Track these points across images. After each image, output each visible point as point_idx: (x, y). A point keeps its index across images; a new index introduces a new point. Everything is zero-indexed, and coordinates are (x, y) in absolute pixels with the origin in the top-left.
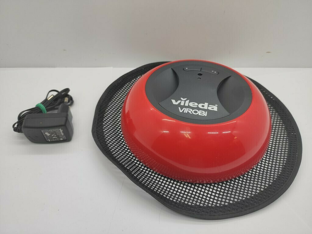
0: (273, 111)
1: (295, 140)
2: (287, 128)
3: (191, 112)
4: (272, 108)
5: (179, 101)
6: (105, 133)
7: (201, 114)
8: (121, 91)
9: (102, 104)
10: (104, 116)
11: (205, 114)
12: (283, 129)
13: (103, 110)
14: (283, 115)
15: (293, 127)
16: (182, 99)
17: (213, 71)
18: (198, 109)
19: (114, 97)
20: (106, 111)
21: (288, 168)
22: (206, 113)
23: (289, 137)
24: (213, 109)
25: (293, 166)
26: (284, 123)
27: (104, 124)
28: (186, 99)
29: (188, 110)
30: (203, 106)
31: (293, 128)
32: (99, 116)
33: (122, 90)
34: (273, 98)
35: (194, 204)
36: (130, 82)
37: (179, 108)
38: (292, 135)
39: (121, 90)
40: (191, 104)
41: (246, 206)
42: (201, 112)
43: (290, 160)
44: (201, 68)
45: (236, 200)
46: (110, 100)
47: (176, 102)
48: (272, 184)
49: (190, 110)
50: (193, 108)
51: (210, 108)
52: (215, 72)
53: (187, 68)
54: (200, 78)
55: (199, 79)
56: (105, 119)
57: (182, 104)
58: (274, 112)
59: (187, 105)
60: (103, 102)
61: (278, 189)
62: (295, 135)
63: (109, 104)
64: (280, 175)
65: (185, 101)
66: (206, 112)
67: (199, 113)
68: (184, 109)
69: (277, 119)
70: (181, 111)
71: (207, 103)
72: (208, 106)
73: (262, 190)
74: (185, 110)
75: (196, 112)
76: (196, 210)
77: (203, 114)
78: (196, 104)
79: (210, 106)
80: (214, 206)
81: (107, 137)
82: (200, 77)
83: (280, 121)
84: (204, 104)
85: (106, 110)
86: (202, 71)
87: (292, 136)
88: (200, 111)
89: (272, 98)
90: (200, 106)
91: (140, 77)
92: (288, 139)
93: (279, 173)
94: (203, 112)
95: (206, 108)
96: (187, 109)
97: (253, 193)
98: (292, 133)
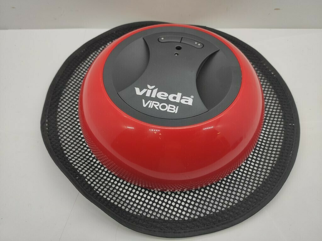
0: (271, 91)
1: (292, 134)
2: (285, 116)
3: (158, 107)
4: (271, 87)
5: (145, 90)
6: (59, 123)
7: (170, 110)
8: (85, 64)
9: (58, 82)
10: (60, 100)
11: (175, 110)
12: (280, 117)
13: (59, 90)
14: (282, 99)
15: (292, 115)
16: (149, 86)
17: (196, 43)
18: (168, 102)
19: (75, 72)
20: (63, 92)
21: (278, 170)
22: (177, 109)
23: (285, 128)
24: (187, 102)
25: (284, 168)
26: (282, 108)
27: (59, 110)
28: (153, 87)
29: (154, 104)
30: (175, 98)
31: (293, 117)
32: (52, 100)
33: (87, 62)
34: (273, 75)
35: (157, 218)
36: (98, 51)
37: (143, 100)
38: (290, 125)
39: (85, 62)
40: (159, 95)
41: (219, 221)
42: (171, 107)
43: (281, 160)
44: (182, 38)
45: (208, 213)
46: (69, 76)
47: (141, 91)
48: (255, 192)
49: (157, 104)
50: (161, 101)
51: (183, 102)
52: (199, 45)
53: (163, 39)
54: (178, 54)
55: (176, 55)
56: (60, 104)
57: (148, 95)
58: (273, 93)
59: (153, 96)
60: (59, 80)
61: (261, 199)
62: (294, 126)
63: (68, 82)
64: (266, 179)
65: (152, 90)
66: (178, 107)
67: (168, 108)
68: (149, 101)
69: (275, 103)
70: (145, 106)
71: (181, 94)
72: (181, 98)
73: (241, 199)
74: (151, 103)
75: (164, 107)
76: (158, 225)
77: (173, 110)
78: (166, 95)
79: (184, 97)
80: (181, 219)
81: (61, 129)
82: (177, 51)
83: (278, 106)
84: (177, 95)
85: (63, 90)
86: (182, 42)
87: (289, 127)
88: (170, 105)
89: (272, 73)
90: (171, 98)
91: (103, 49)
92: (284, 131)
93: (266, 177)
94: (173, 107)
95: (177, 100)
96: (154, 102)
97: (230, 204)
98: (290, 123)
